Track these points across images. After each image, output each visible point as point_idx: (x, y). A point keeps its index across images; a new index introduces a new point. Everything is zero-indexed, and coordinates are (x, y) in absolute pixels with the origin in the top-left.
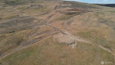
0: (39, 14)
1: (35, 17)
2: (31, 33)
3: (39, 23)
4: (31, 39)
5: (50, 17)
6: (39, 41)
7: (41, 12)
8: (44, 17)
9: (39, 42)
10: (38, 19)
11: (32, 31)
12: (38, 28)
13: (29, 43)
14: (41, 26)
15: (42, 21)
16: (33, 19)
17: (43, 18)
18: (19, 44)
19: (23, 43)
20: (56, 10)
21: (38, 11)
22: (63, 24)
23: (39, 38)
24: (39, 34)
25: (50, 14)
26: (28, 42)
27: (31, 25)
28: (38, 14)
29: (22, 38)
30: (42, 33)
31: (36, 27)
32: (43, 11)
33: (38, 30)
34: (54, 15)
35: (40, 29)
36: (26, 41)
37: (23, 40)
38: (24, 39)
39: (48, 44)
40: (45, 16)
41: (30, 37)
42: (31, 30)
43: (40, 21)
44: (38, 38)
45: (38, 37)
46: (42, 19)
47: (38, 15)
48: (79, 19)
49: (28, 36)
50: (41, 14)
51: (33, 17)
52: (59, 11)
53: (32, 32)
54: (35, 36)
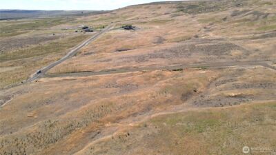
0: (252, 35)
1: (236, 43)
2: (218, 80)
3: (245, 58)
4: (214, 95)
6: (235, 104)
7: (257, 29)
9: (234, 106)
11: (220, 76)
12: (241, 72)
13: (208, 102)
14: (249, 68)
15: (256, 54)
16: (231, 47)
17: (260, 46)
18: (187, 99)
19: (194, 98)
21: (248, 28)
23: (235, 96)
24: (238, 87)
26: (206, 98)
27: (224, 61)
28: (247, 36)
29: (196, 87)
32: (266, 28)
33: (239, 77)
35: (245, 75)
36: (202, 96)
37: (195, 91)
38: (199, 90)
40: (268, 42)
41: (214, 89)
42: (219, 72)
43: (248, 54)
44: (233, 97)
45: (233, 95)
46: (257, 50)
49: (208, 86)
50: (258, 35)
51: (233, 42)
53: (221, 79)
54: (226, 89)
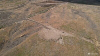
5: (27, 10)
8: (21, 11)
10: (14, 13)
20: (31, 2)
22: (42, 17)
25: (26, 7)
30: (24, 30)
31: (16, 23)
34: (30, 7)
39: (36, 43)
47: (14, 9)
48: (56, 11)
52: (34, 4)
